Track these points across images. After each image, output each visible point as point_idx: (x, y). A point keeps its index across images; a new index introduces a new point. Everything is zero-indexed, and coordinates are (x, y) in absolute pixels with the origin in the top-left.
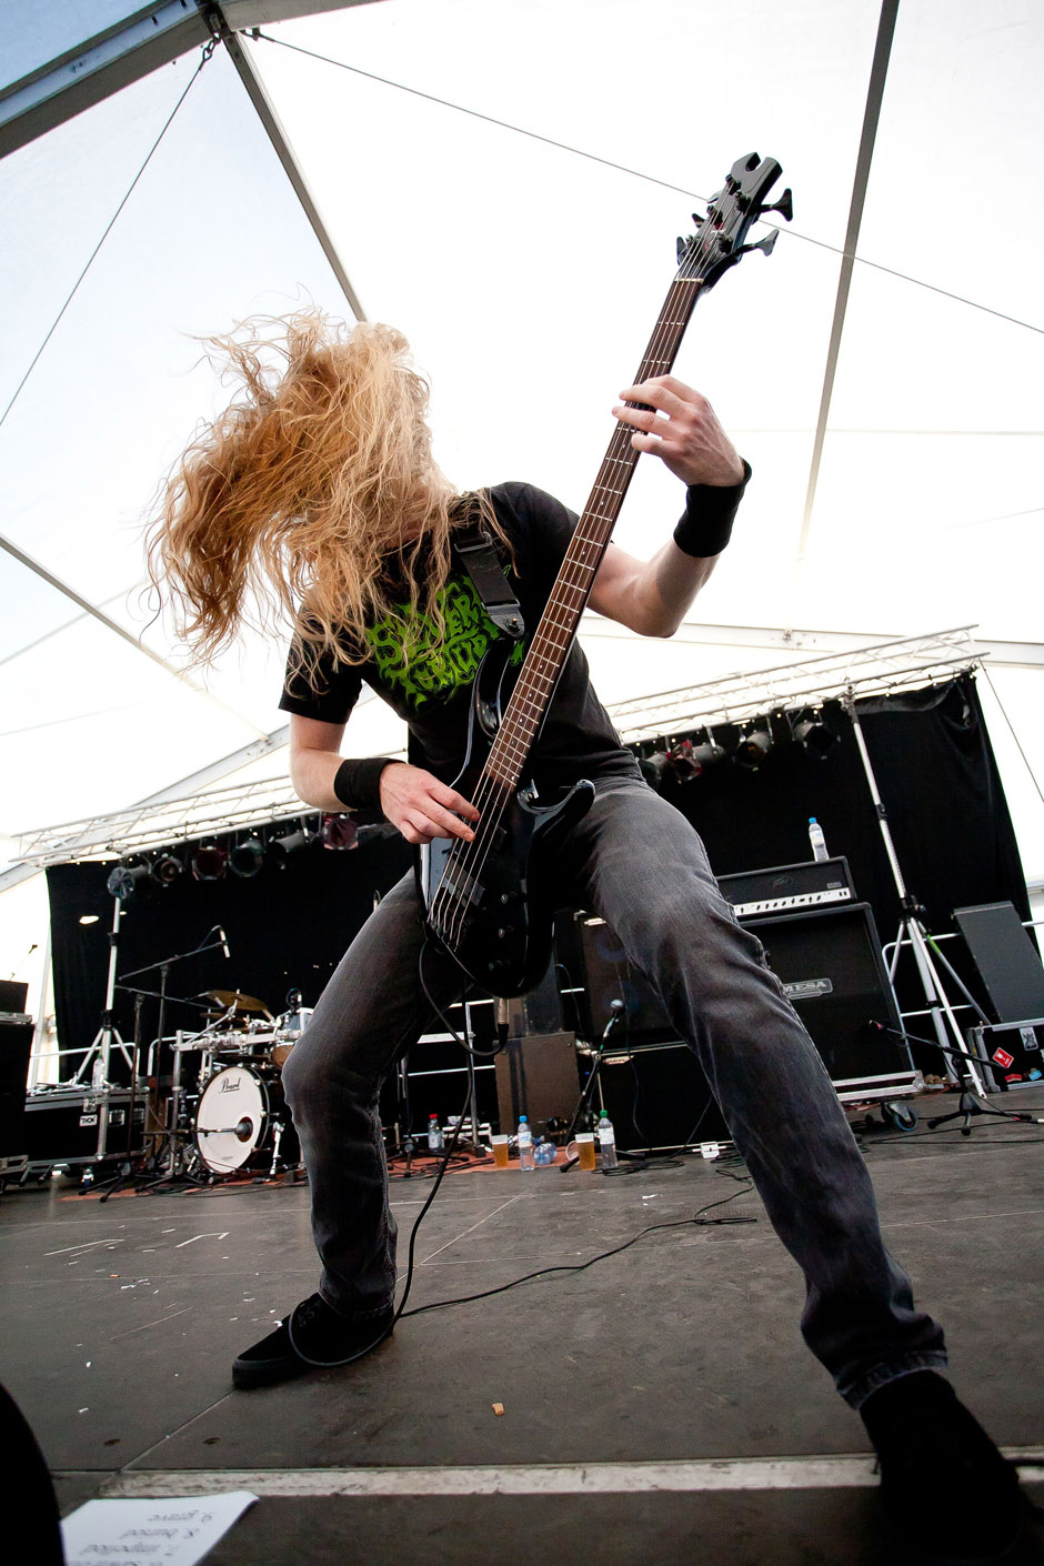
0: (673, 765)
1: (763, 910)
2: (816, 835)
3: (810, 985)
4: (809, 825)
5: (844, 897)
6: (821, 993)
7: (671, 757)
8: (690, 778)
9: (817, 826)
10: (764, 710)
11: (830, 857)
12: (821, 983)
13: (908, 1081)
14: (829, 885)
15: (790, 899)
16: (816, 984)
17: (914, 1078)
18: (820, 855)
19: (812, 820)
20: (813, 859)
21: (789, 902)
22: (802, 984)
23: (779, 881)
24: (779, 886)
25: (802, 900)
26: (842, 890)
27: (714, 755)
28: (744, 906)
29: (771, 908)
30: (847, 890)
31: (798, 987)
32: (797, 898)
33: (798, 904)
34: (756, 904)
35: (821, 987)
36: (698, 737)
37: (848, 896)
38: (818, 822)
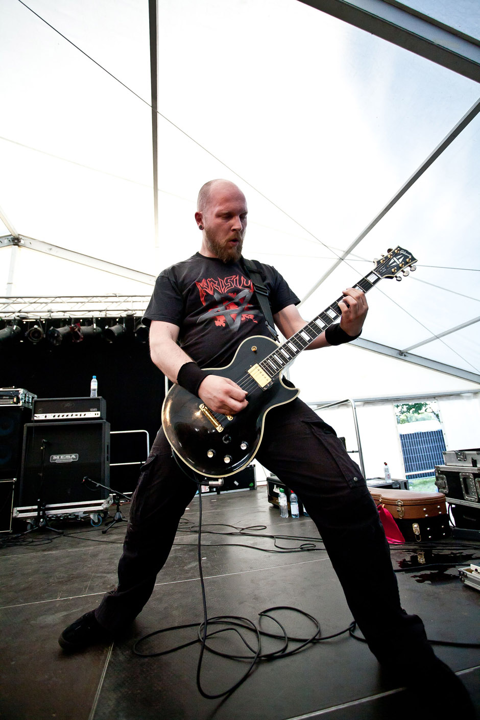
0: (72, 333)
1: (56, 418)
2: (94, 384)
3: (68, 456)
4: (92, 378)
5: (97, 416)
6: (72, 460)
7: (72, 329)
8: (78, 341)
9: (96, 380)
10: (124, 314)
11: (98, 396)
12: (73, 456)
13: (100, 504)
14: (91, 410)
15: (71, 414)
16: (71, 456)
17: (102, 503)
18: (94, 394)
19: (94, 377)
20: (90, 396)
21: (70, 415)
22: (64, 455)
23: (68, 405)
24: (67, 407)
25: (76, 415)
26: (97, 413)
27: (94, 332)
28: (47, 415)
29: (61, 417)
30: (99, 413)
31: (62, 457)
32: (74, 414)
33: (74, 417)
34: (53, 414)
35: (73, 458)
36: (89, 322)
37: (99, 416)
38: (97, 379)
